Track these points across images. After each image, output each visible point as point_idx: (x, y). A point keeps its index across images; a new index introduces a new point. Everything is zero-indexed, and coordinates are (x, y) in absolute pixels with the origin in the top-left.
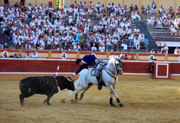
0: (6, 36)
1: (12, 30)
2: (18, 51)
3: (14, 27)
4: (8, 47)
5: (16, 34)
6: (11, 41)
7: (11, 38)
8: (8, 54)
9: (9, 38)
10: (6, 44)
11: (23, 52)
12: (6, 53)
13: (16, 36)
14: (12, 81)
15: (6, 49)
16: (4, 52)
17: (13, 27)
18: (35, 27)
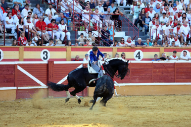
0: (138, 26)
1: (149, 17)
2: (158, 50)
3: (151, 12)
4: (142, 44)
5: (154, 23)
6: (146, 34)
7: (147, 30)
8: (143, 55)
9: (144, 29)
10: (139, 39)
11: (166, 50)
12: (139, 53)
13: (154, 27)
14: (149, 97)
15: (139, 47)
16: (137, 51)
17: (149, 12)
18: (184, 12)
